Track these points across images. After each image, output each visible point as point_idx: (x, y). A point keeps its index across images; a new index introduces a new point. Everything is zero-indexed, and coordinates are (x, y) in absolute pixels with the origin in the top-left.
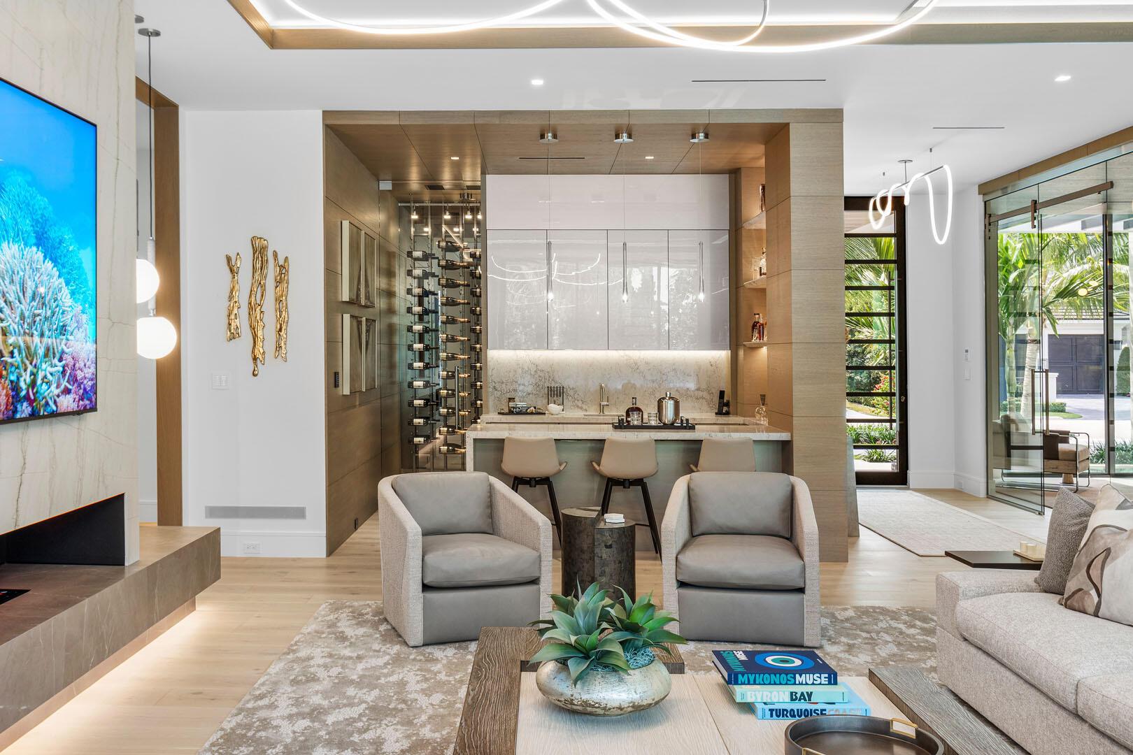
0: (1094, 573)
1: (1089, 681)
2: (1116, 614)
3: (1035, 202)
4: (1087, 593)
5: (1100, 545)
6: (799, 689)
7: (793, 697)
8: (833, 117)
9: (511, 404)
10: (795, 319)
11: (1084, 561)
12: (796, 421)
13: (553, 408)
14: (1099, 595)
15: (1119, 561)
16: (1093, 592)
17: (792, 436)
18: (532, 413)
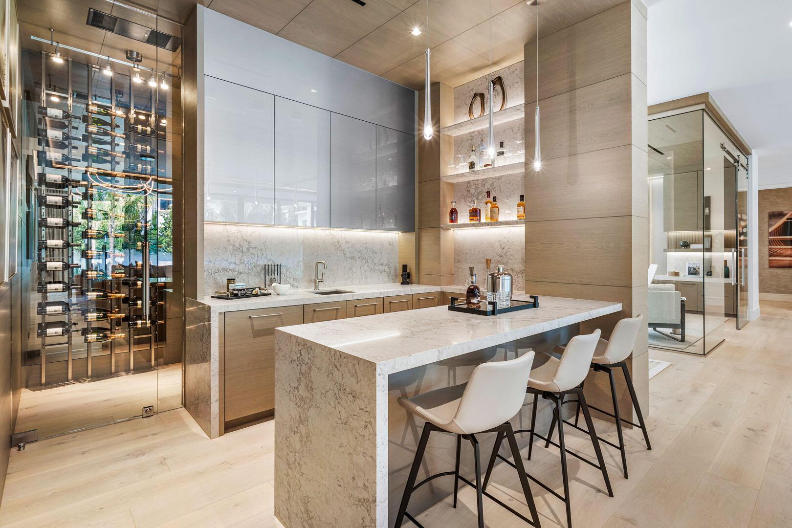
9: (231, 287)
12: (634, 292)
13: (281, 287)
18: (257, 295)
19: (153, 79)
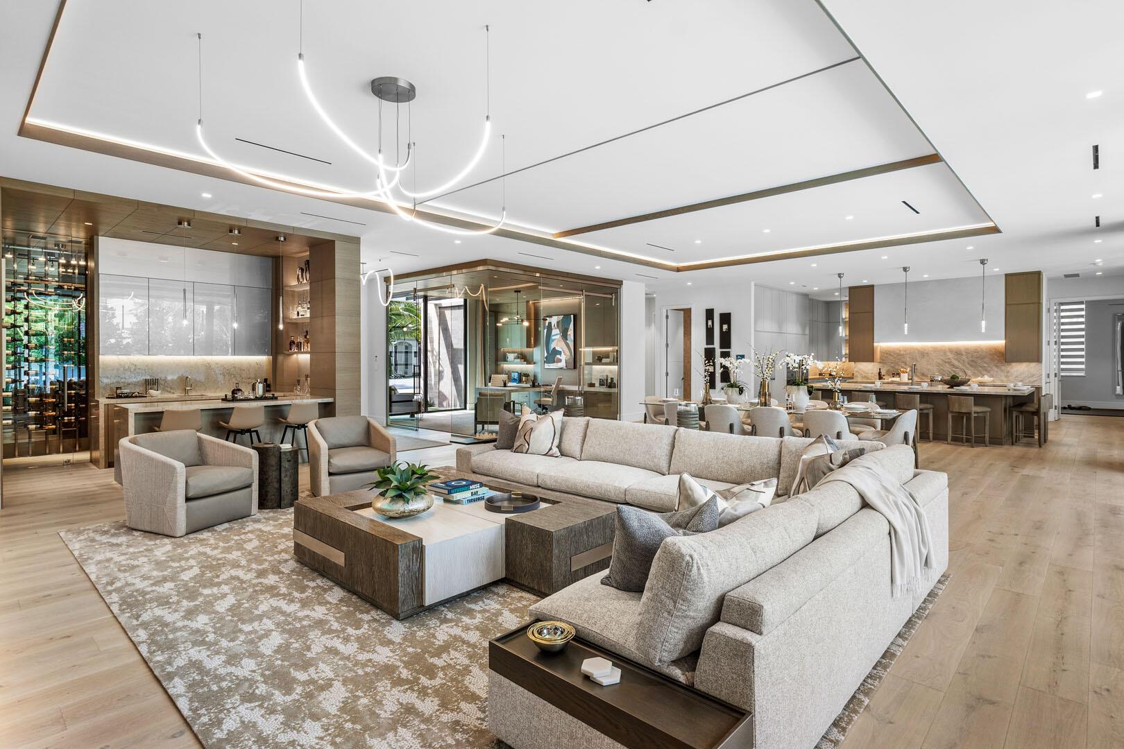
0: (527, 437)
1: (543, 473)
2: (534, 451)
3: (415, 289)
4: (524, 445)
5: (529, 427)
6: (473, 491)
7: (472, 494)
8: (356, 241)
9: (119, 391)
10: (338, 341)
11: (522, 434)
12: (337, 392)
13: (152, 392)
14: (529, 445)
15: (536, 432)
16: (527, 445)
17: (335, 399)
18: (136, 397)
19: (74, 259)
